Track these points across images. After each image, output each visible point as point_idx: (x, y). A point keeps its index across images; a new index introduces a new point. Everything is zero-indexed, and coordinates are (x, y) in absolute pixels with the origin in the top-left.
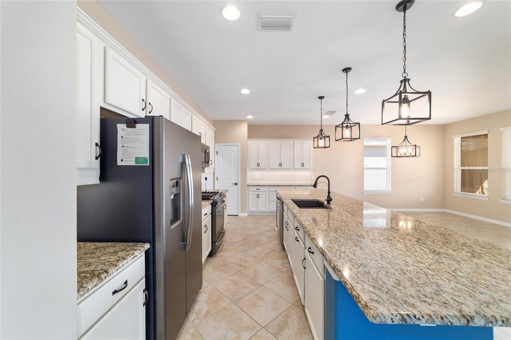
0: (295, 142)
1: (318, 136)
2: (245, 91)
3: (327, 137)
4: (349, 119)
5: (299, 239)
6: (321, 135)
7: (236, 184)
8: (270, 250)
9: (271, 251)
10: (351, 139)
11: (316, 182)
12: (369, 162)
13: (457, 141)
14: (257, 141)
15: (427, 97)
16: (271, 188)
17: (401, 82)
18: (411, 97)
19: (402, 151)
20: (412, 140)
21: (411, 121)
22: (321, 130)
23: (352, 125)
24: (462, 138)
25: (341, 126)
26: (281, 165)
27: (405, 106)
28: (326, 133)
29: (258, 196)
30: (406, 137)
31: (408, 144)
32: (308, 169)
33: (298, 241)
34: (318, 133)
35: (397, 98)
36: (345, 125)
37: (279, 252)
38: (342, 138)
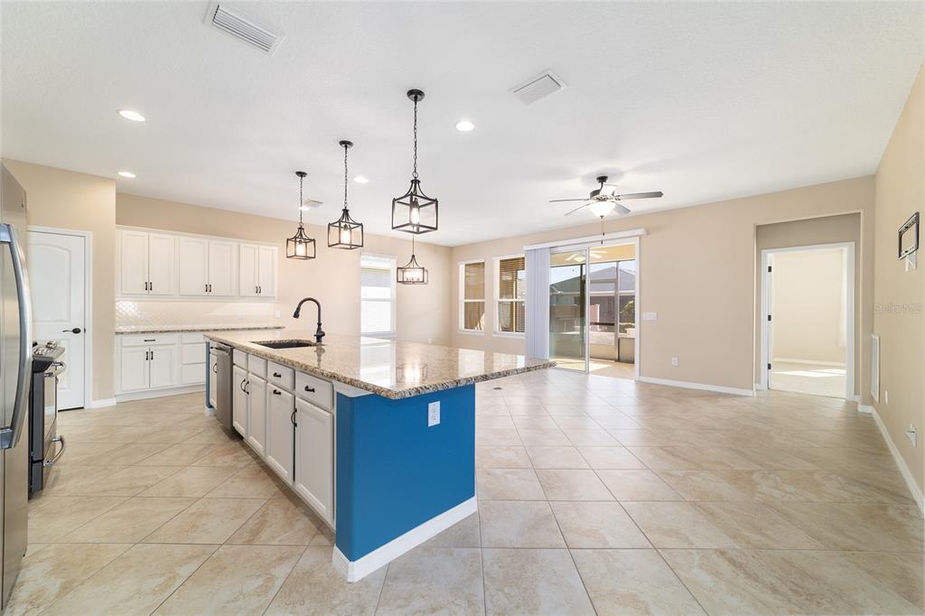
0: (242, 245)
1: (295, 238)
2: (132, 115)
3: (311, 240)
4: (348, 215)
5: (279, 390)
6: (300, 236)
7: (76, 331)
8: (202, 447)
9: (205, 448)
10: (351, 245)
11: (298, 309)
12: (367, 292)
13: (462, 268)
14: (147, 234)
15: (434, 205)
16: (184, 335)
17: (412, 181)
18: (421, 202)
19: (409, 275)
20: (420, 260)
21: (421, 229)
22: (301, 228)
23: (352, 226)
24: (466, 265)
25: (338, 224)
26: (208, 288)
27: (415, 210)
28: (308, 234)
29: (150, 356)
30: (413, 256)
31: (416, 266)
32: (267, 298)
33: (280, 393)
34: (295, 232)
35: (407, 200)
36: (343, 224)
37: (223, 445)
38: (340, 243)
